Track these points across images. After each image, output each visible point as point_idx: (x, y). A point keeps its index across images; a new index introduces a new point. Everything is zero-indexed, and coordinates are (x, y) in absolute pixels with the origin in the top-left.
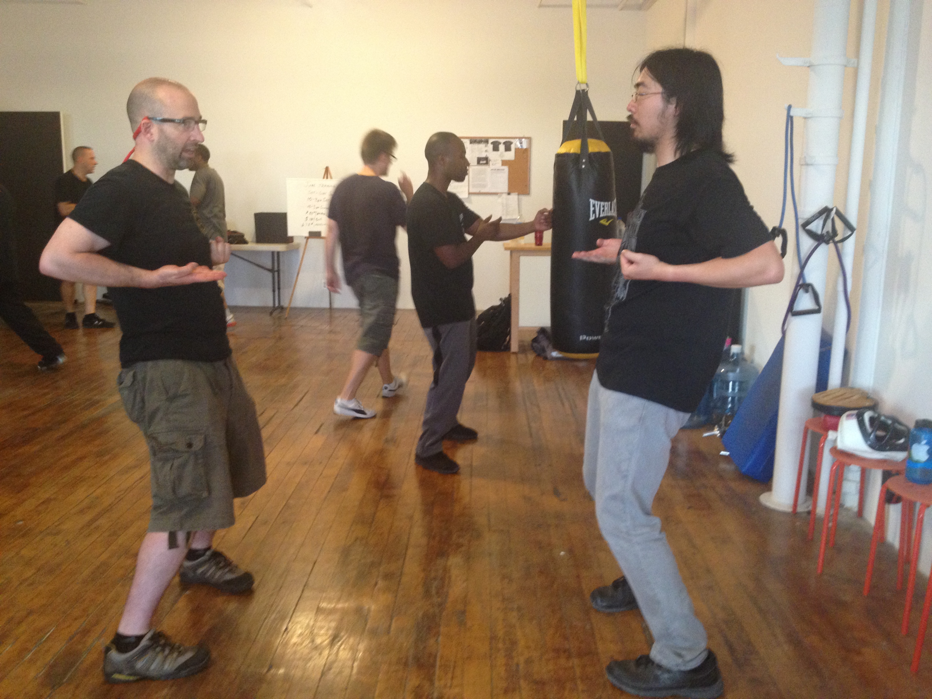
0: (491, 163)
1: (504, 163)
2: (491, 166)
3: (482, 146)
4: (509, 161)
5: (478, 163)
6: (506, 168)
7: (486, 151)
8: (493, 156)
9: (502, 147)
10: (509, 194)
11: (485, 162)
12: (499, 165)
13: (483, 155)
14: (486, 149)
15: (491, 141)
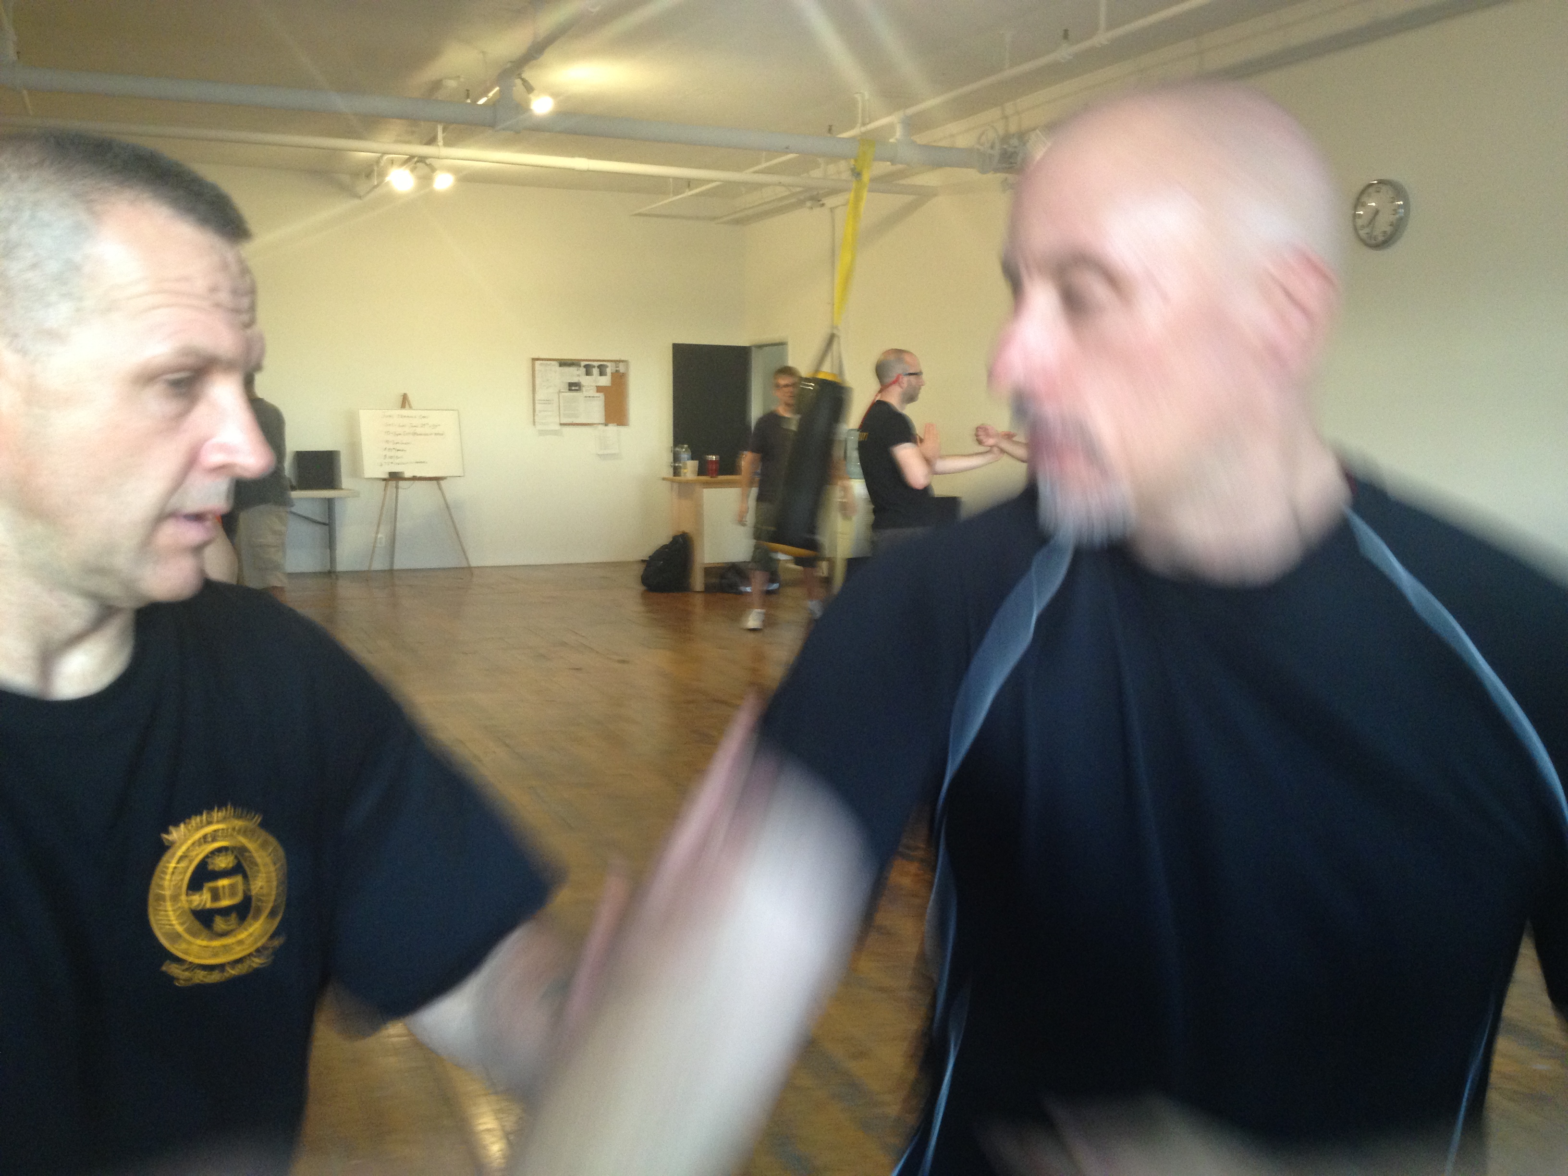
0: (584, 389)
1: (599, 389)
2: (586, 392)
3: (572, 370)
4: (605, 387)
5: (570, 390)
6: (601, 395)
7: (578, 375)
8: (585, 380)
9: (596, 371)
10: (606, 425)
11: (577, 388)
12: (593, 392)
13: (575, 380)
14: (578, 373)
15: (583, 364)
